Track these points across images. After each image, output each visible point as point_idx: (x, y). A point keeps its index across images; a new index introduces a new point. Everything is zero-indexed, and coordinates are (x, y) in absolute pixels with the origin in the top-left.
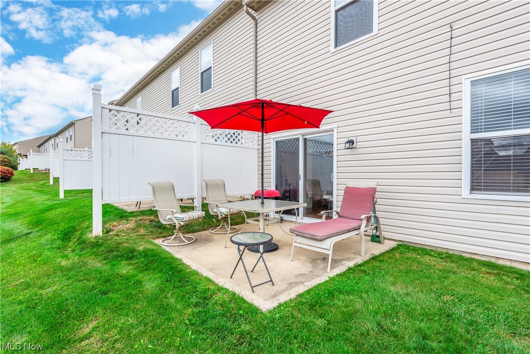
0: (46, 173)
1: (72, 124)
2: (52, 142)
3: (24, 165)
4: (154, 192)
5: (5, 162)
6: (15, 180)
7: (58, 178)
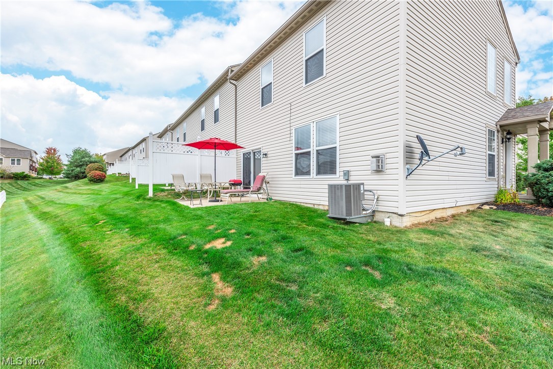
0: (127, 176)
1: (144, 140)
2: (130, 153)
3: (111, 171)
4: (173, 178)
5: (100, 168)
6: (107, 181)
7: (135, 178)
